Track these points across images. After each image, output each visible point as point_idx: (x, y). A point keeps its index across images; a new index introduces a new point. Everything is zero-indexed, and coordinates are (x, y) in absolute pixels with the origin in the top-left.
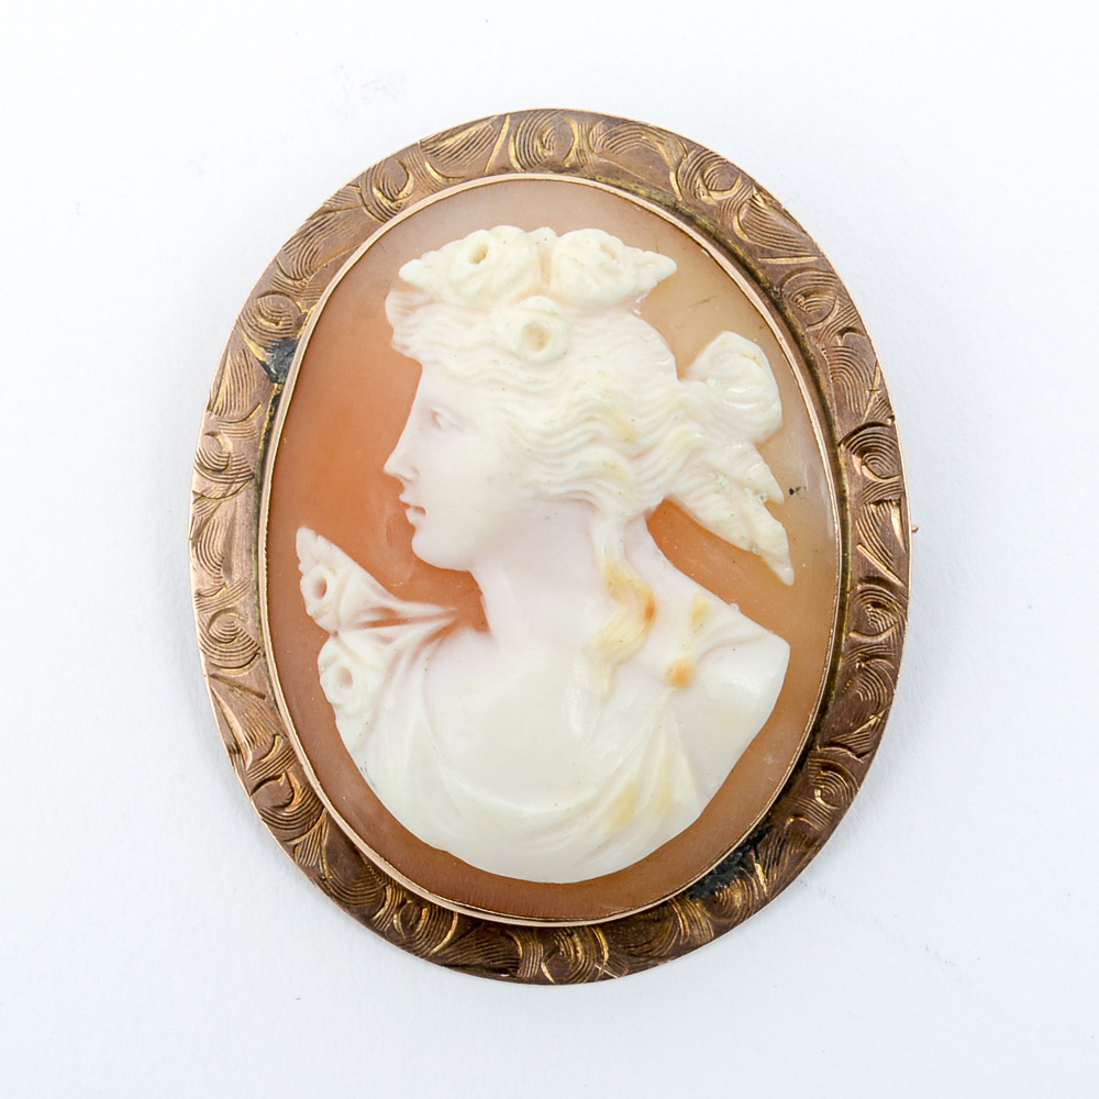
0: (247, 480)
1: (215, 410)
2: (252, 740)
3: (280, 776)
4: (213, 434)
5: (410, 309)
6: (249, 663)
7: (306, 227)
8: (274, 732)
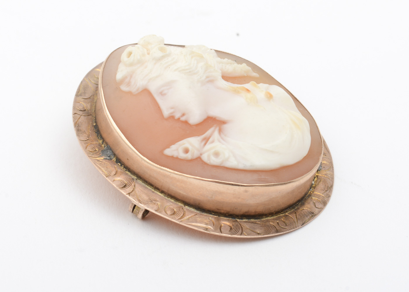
0: (133, 181)
1: (108, 176)
2: (207, 224)
3: (221, 225)
4: (114, 180)
5: (129, 84)
6: (184, 212)
7: (76, 129)
8: (208, 218)
